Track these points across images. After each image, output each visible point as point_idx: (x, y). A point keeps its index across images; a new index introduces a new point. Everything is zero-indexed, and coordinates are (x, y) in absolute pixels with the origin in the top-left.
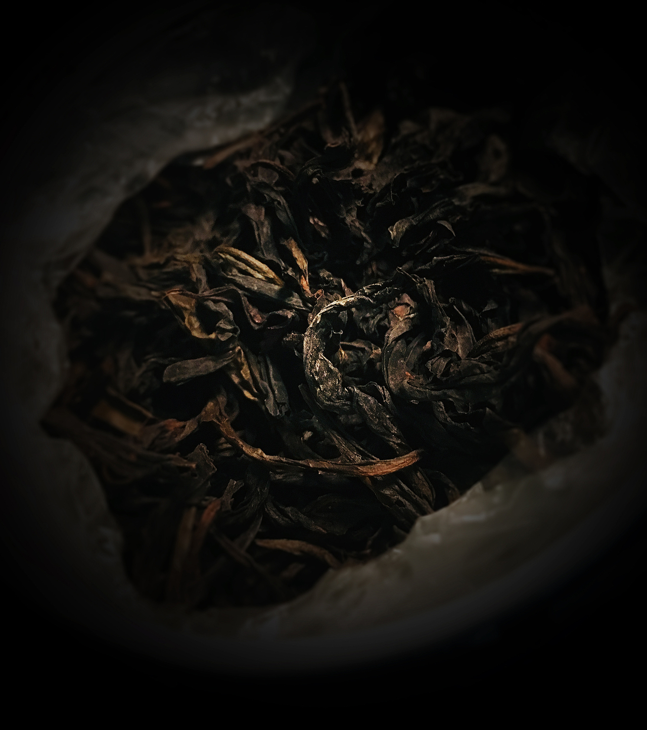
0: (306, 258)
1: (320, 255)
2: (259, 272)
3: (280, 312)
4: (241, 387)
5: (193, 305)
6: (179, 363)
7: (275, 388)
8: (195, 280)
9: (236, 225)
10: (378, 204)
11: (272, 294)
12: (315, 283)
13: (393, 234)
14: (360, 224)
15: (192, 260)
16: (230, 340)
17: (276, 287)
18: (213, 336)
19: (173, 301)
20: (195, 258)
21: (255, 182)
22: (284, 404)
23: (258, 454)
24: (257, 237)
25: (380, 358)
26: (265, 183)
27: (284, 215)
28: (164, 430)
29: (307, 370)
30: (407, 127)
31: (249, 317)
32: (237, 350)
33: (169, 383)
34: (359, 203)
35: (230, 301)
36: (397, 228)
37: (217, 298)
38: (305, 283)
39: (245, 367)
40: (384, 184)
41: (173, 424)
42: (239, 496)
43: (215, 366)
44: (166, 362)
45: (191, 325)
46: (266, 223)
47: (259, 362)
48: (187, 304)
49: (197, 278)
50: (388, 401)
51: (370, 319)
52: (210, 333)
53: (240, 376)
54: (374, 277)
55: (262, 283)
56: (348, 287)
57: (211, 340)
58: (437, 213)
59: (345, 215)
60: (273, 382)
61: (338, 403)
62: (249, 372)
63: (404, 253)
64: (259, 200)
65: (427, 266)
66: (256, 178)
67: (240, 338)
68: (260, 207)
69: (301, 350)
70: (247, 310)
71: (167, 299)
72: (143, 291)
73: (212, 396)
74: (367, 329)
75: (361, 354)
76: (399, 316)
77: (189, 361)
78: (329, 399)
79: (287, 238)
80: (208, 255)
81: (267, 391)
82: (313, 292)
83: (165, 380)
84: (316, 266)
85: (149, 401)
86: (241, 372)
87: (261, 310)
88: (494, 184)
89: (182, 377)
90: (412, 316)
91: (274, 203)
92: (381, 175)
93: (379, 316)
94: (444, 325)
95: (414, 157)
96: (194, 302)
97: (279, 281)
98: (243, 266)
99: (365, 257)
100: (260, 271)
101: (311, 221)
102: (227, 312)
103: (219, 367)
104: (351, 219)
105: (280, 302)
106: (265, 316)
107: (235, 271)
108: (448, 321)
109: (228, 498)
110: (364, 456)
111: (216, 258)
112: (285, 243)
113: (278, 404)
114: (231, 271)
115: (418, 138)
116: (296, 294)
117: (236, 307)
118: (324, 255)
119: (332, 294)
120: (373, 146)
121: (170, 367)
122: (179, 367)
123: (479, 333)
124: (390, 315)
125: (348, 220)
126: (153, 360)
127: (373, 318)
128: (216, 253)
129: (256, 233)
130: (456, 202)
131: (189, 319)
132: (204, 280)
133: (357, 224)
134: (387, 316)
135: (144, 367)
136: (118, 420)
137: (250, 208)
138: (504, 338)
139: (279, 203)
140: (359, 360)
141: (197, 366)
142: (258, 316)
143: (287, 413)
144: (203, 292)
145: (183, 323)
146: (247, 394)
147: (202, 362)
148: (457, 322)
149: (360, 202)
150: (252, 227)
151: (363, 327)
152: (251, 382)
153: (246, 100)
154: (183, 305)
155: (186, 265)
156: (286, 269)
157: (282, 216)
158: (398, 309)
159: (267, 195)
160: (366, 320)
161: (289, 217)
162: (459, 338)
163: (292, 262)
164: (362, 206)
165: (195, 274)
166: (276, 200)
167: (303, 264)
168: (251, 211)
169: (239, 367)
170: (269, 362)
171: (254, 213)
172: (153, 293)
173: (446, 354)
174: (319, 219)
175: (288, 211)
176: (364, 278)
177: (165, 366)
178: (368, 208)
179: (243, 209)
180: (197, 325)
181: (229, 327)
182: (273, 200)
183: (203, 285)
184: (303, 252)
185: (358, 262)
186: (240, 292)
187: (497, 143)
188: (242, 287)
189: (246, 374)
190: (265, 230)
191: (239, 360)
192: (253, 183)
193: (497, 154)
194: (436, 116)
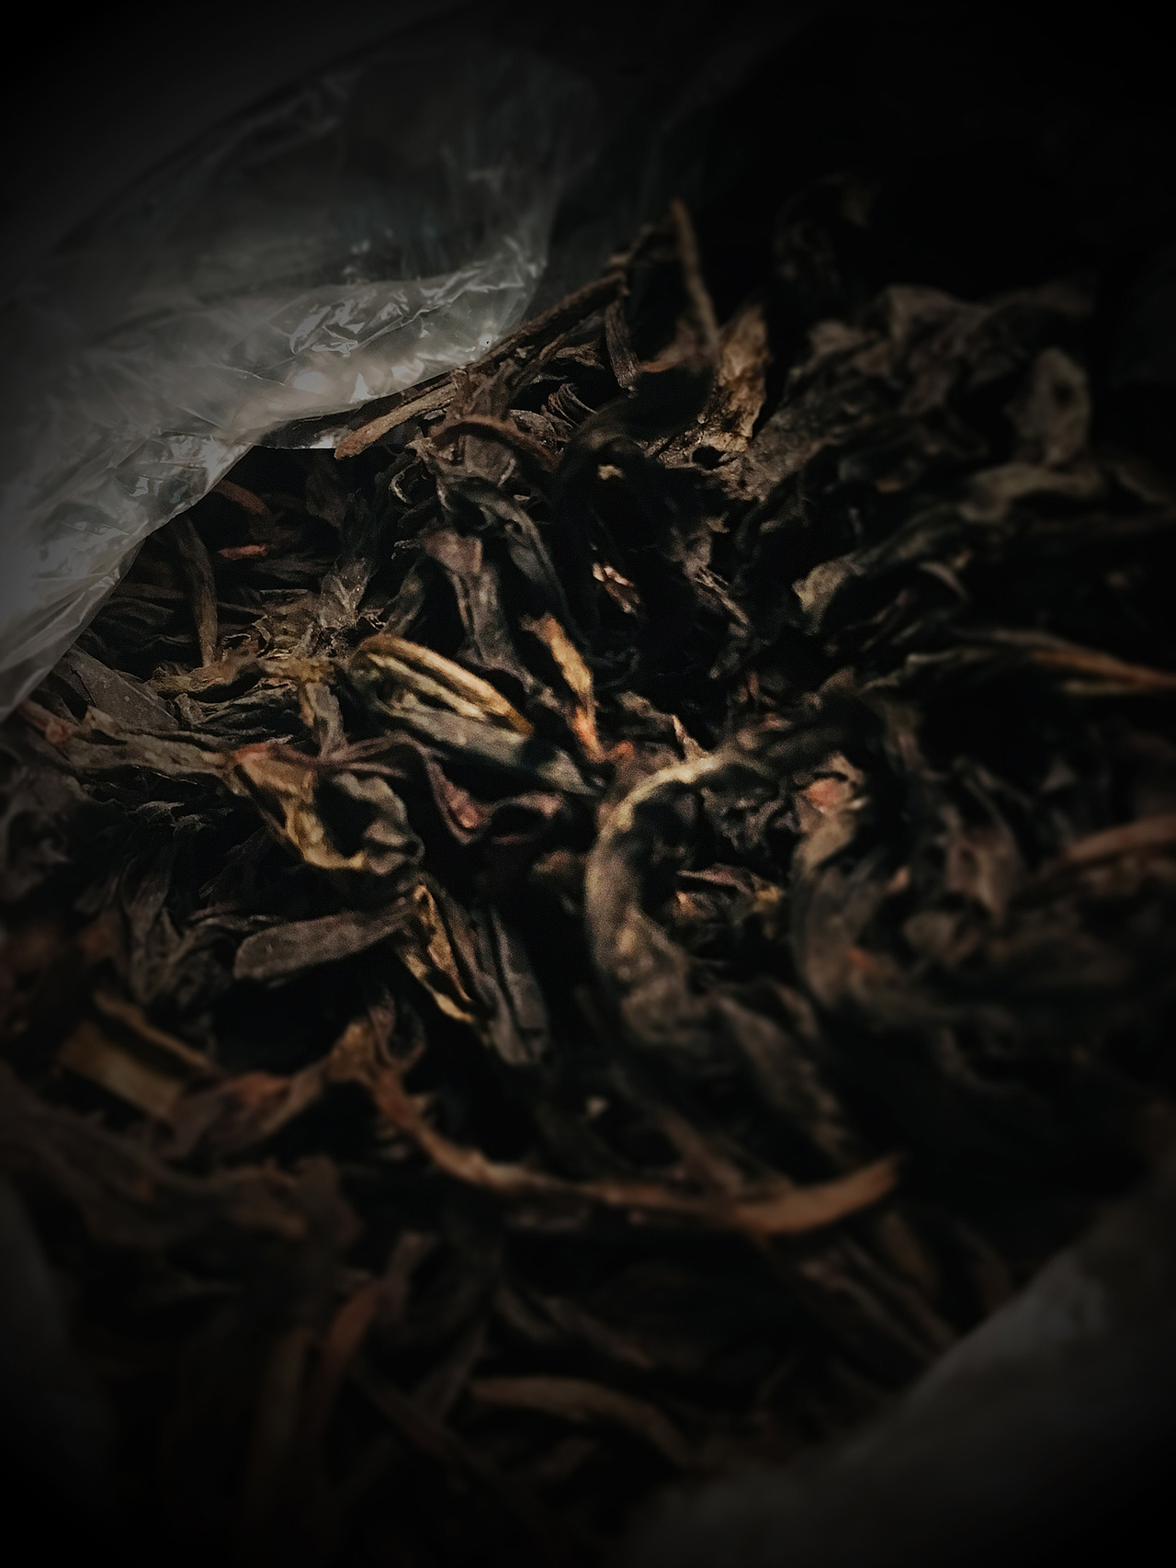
0: (587, 663)
1: (621, 657)
2: (469, 700)
3: (525, 801)
4: (428, 987)
5: (306, 785)
6: (273, 931)
7: (515, 991)
8: (310, 722)
9: (412, 586)
10: (767, 526)
11: (505, 756)
12: (611, 726)
13: (807, 597)
14: (716, 581)
15: (305, 674)
16: (401, 872)
17: (515, 739)
18: (357, 862)
19: (256, 776)
20: (313, 668)
21: (456, 477)
22: (536, 1033)
23: (471, 1166)
24: (463, 613)
25: (782, 912)
26: (479, 479)
27: (531, 556)
28: (233, 1104)
29: (599, 952)
30: (831, 337)
31: (446, 814)
32: (417, 895)
33: (248, 983)
34: (717, 525)
35: (398, 773)
36: (816, 585)
37: (366, 767)
38: (585, 725)
39: (439, 938)
40: (776, 479)
41: (260, 1086)
42: (426, 1276)
43: (364, 938)
44: (244, 925)
45: (301, 833)
46: (486, 578)
47: (473, 926)
48: (292, 783)
49: (315, 719)
50: (809, 1027)
51: (748, 814)
52: (349, 854)
53: (426, 959)
54: (754, 711)
55: (477, 729)
56: (691, 735)
57: (350, 872)
58: (919, 543)
59: (682, 556)
60: (510, 975)
61: (682, 1038)
62: (448, 948)
63: (831, 649)
64: (467, 521)
65: (892, 680)
66: (459, 467)
67: (424, 866)
68: (471, 540)
69: (579, 894)
70: (442, 796)
71: (239, 771)
72: (187, 751)
73: (357, 1010)
74: (741, 837)
75: (726, 900)
76: (821, 804)
77: (299, 925)
78: (659, 1028)
79: (537, 616)
80: (345, 662)
81: (493, 998)
82: (608, 748)
83: (238, 972)
84: (614, 683)
85: (205, 1021)
86: (431, 950)
87: (478, 795)
88: (1060, 468)
89: (280, 965)
90: (857, 804)
91: (504, 530)
92: (768, 458)
93: (773, 806)
94: (941, 827)
95: (852, 409)
96: (309, 777)
97: (521, 722)
98: (428, 685)
99: (733, 660)
100: (472, 697)
101: (598, 575)
102: (388, 800)
103: (372, 938)
104: (696, 563)
105: (525, 774)
106: (489, 809)
107: (410, 700)
108: (951, 817)
109: (396, 1284)
110: (749, 1172)
111: (363, 667)
112: (534, 627)
113: (523, 1034)
114: (400, 699)
115: (861, 361)
116: (563, 755)
117: (413, 787)
118: (630, 656)
119: (654, 751)
120: (743, 393)
121: (252, 939)
122: (274, 941)
123: (1034, 848)
124: (799, 804)
125: (692, 566)
126: (210, 921)
127: (755, 810)
128: (363, 653)
129: (462, 604)
130: (969, 513)
131: (296, 821)
132: (334, 724)
133: (709, 581)
134: (789, 806)
135: (190, 940)
136: (122, 1075)
137: (445, 541)
138: (1109, 860)
139: (517, 528)
140: (723, 917)
141: (318, 938)
142: (470, 810)
143: (547, 1057)
144: (330, 752)
145: (281, 830)
146: (445, 1004)
147: (329, 927)
148: (975, 818)
149: (720, 521)
150: (451, 588)
151: (731, 832)
152: (454, 974)
153: (435, 293)
154: (280, 784)
155: (292, 687)
156: (537, 691)
157: (526, 561)
158: (818, 787)
159: (489, 508)
160: (737, 816)
161: (542, 563)
162: (983, 857)
163: (551, 673)
164: (725, 531)
165: (312, 708)
166: (511, 521)
167: (579, 676)
168: (448, 549)
169: (422, 938)
170: (498, 925)
171: (454, 553)
172: (207, 756)
173: (953, 903)
174: (617, 569)
175: (540, 546)
176: (730, 714)
177: (240, 937)
178: (740, 536)
179: (429, 545)
180: (316, 834)
181: (396, 840)
182: (502, 521)
183: (331, 734)
184: (579, 648)
185: (714, 674)
186: (424, 750)
187: (1061, 367)
188: (426, 738)
189: (441, 955)
190: (483, 597)
191: (424, 919)
192: (452, 480)
193: (1063, 395)
194: (905, 305)
